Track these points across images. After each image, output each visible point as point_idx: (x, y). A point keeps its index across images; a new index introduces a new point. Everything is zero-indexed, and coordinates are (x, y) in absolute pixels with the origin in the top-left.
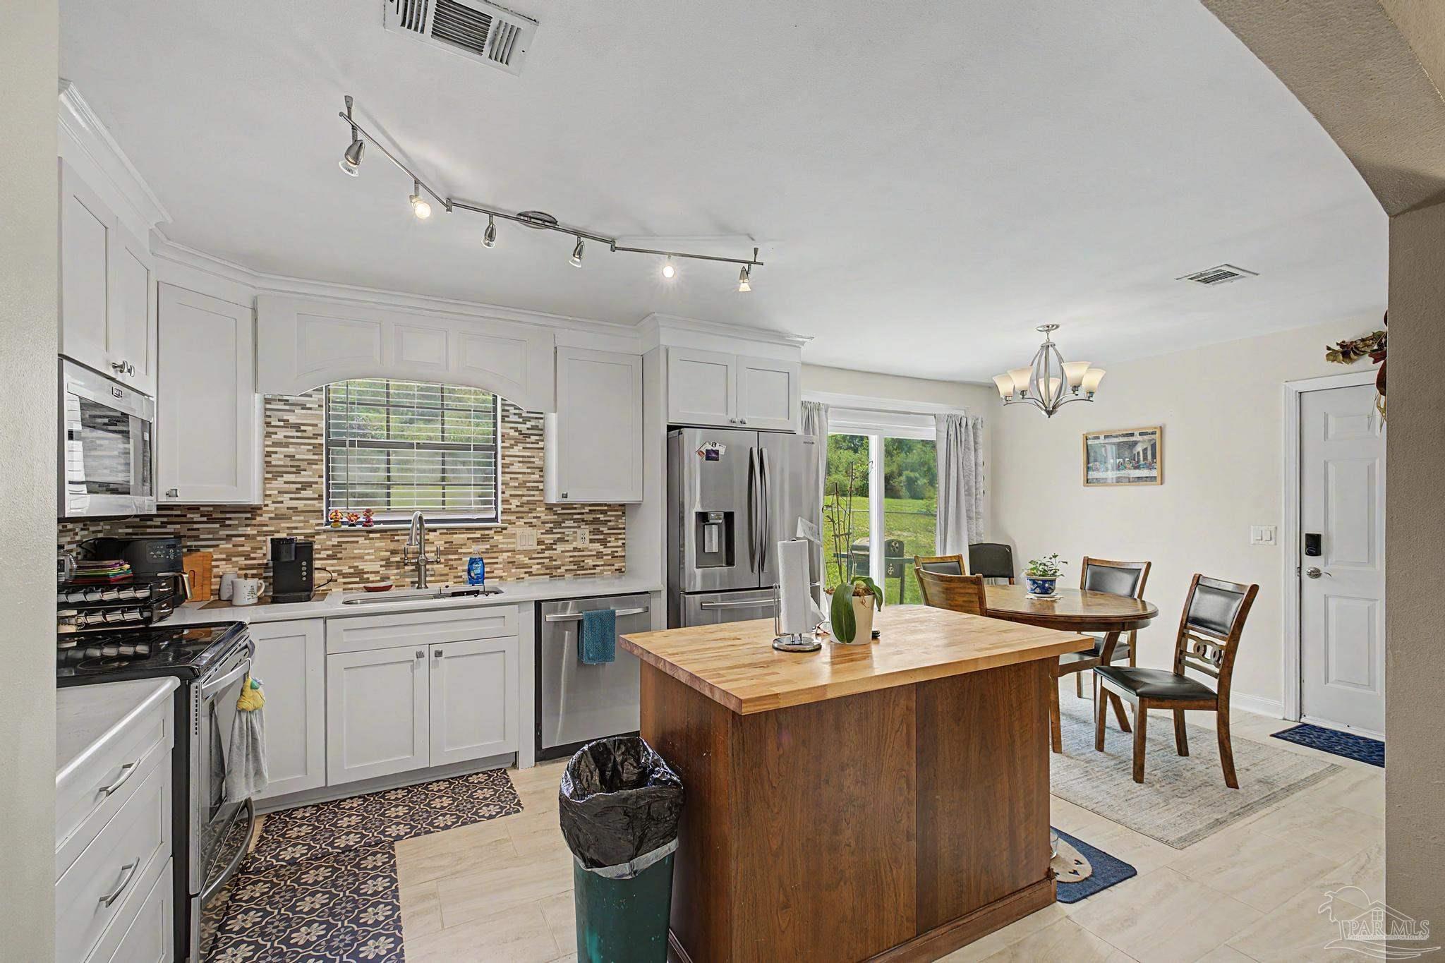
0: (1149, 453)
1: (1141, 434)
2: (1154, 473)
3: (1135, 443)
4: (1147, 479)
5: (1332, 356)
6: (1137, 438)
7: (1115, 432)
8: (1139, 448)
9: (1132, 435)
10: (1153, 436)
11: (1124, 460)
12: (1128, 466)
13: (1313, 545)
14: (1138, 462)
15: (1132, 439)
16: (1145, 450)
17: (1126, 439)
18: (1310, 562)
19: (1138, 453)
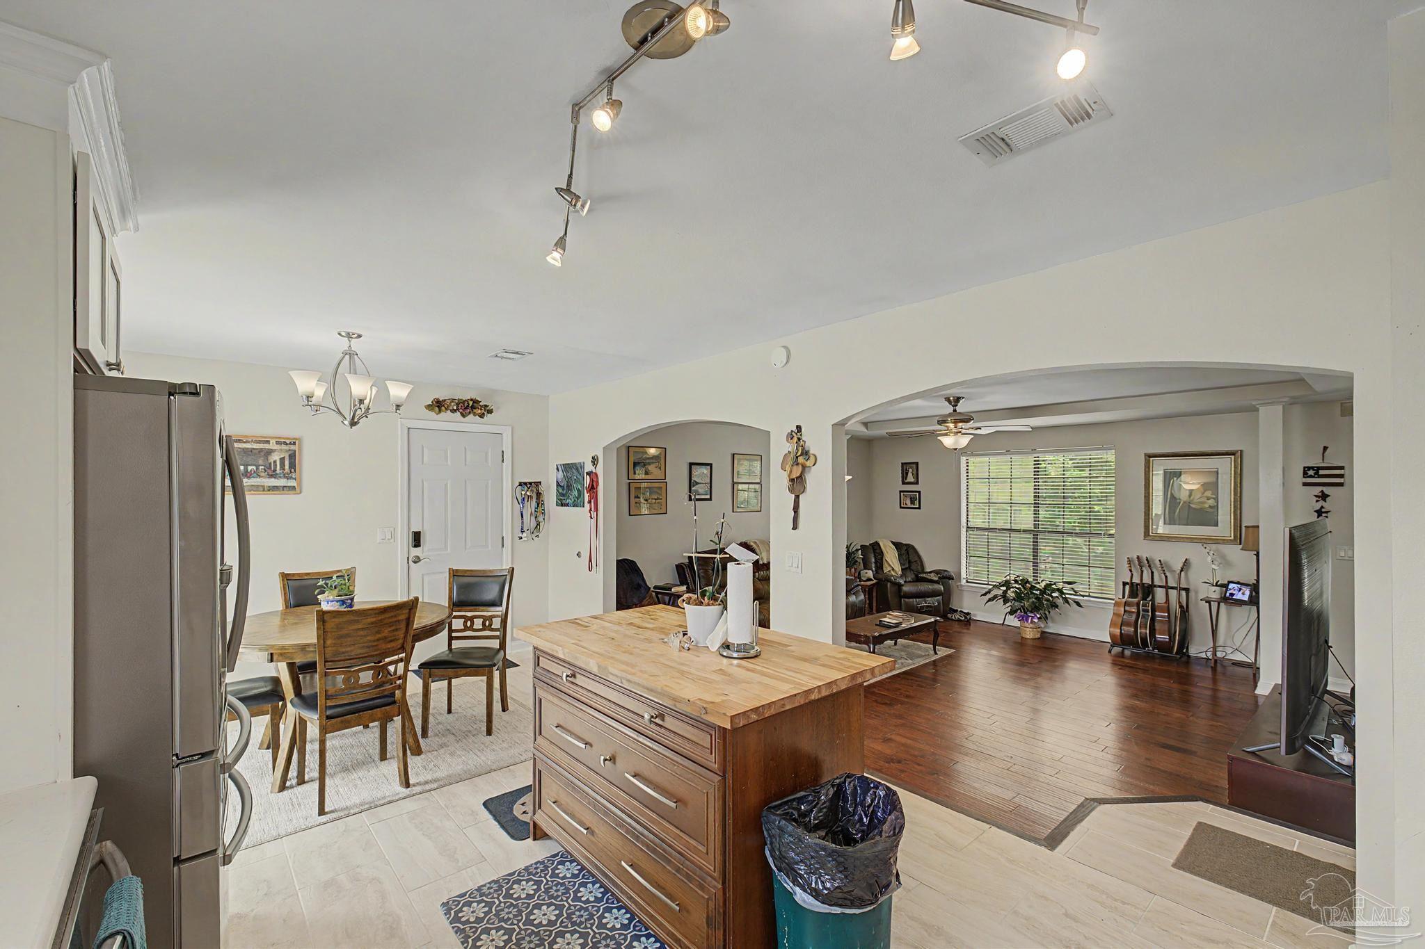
0: (287, 463)
1: (277, 443)
2: (292, 483)
3: (270, 452)
4: (285, 489)
5: (429, 407)
6: (272, 445)
7: (246, 436)
8: (276, 457)
9: (268, 442)
10: (292, 447)
11: (257, 469)
12: (262, 474)
13: (417, 539)
14: (275, 471)
15: (266, 446)
16: (282, 460)
17: (261, 446)
18: (416, 552)
19: (275, 462)
